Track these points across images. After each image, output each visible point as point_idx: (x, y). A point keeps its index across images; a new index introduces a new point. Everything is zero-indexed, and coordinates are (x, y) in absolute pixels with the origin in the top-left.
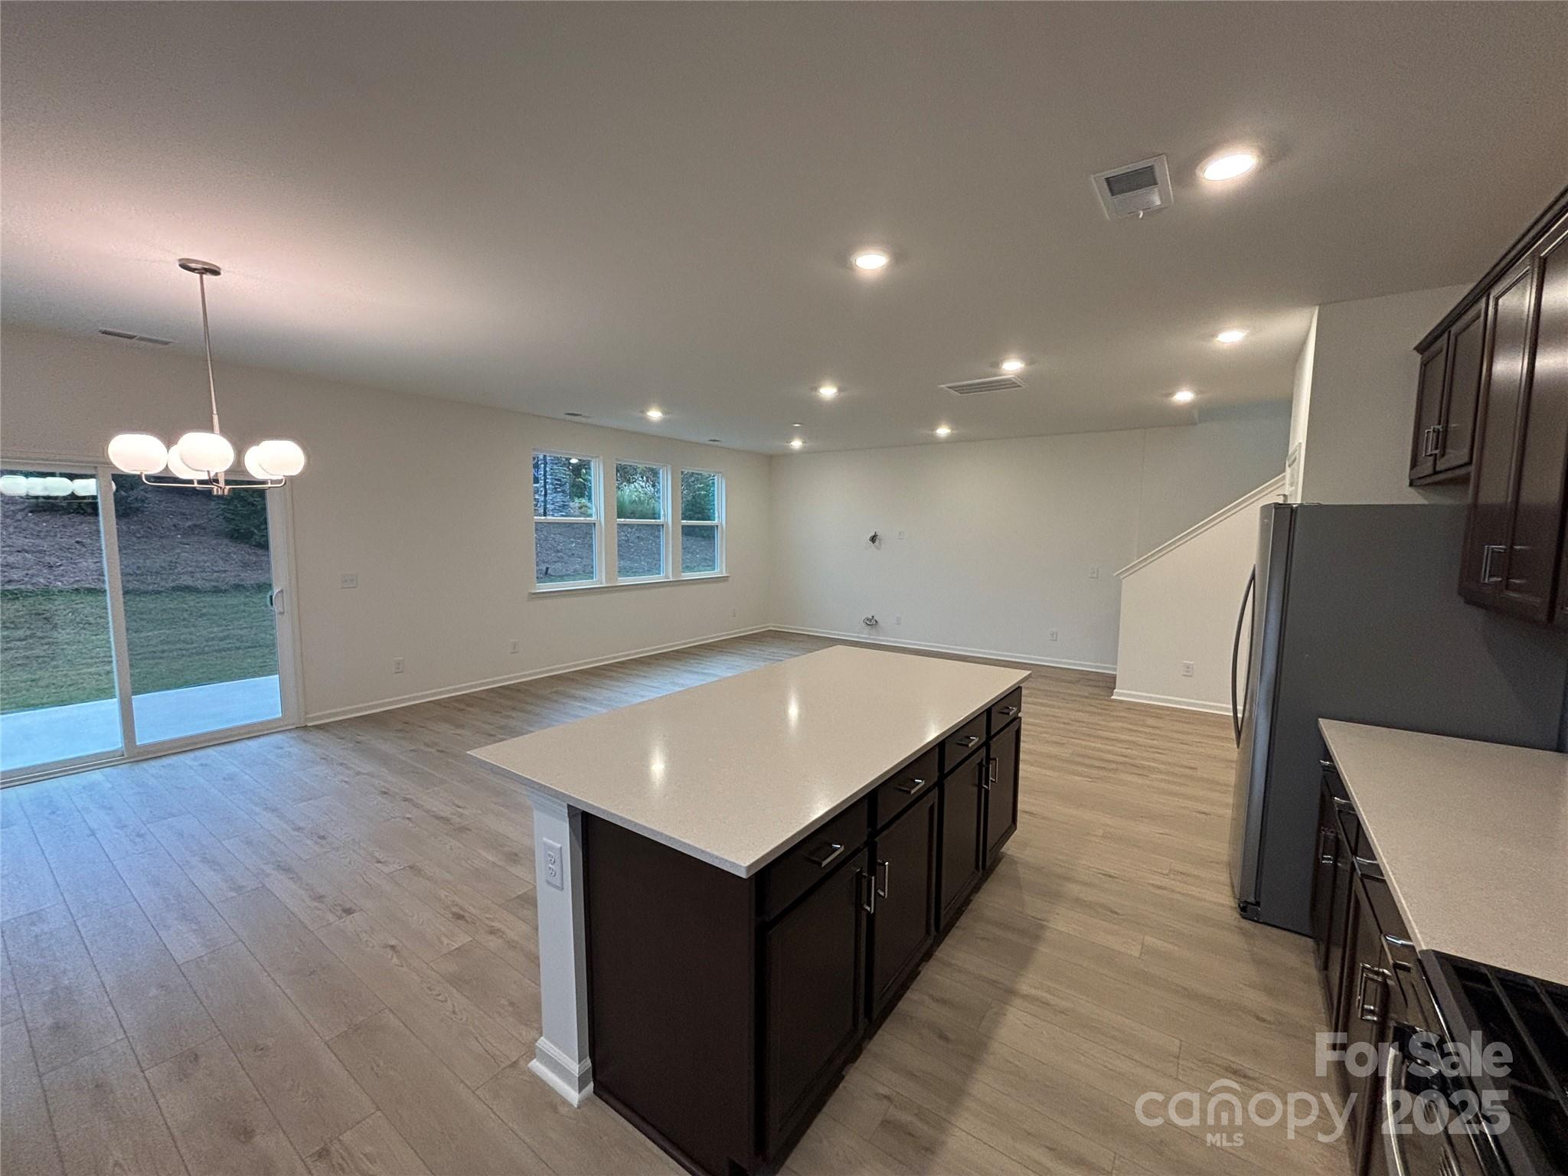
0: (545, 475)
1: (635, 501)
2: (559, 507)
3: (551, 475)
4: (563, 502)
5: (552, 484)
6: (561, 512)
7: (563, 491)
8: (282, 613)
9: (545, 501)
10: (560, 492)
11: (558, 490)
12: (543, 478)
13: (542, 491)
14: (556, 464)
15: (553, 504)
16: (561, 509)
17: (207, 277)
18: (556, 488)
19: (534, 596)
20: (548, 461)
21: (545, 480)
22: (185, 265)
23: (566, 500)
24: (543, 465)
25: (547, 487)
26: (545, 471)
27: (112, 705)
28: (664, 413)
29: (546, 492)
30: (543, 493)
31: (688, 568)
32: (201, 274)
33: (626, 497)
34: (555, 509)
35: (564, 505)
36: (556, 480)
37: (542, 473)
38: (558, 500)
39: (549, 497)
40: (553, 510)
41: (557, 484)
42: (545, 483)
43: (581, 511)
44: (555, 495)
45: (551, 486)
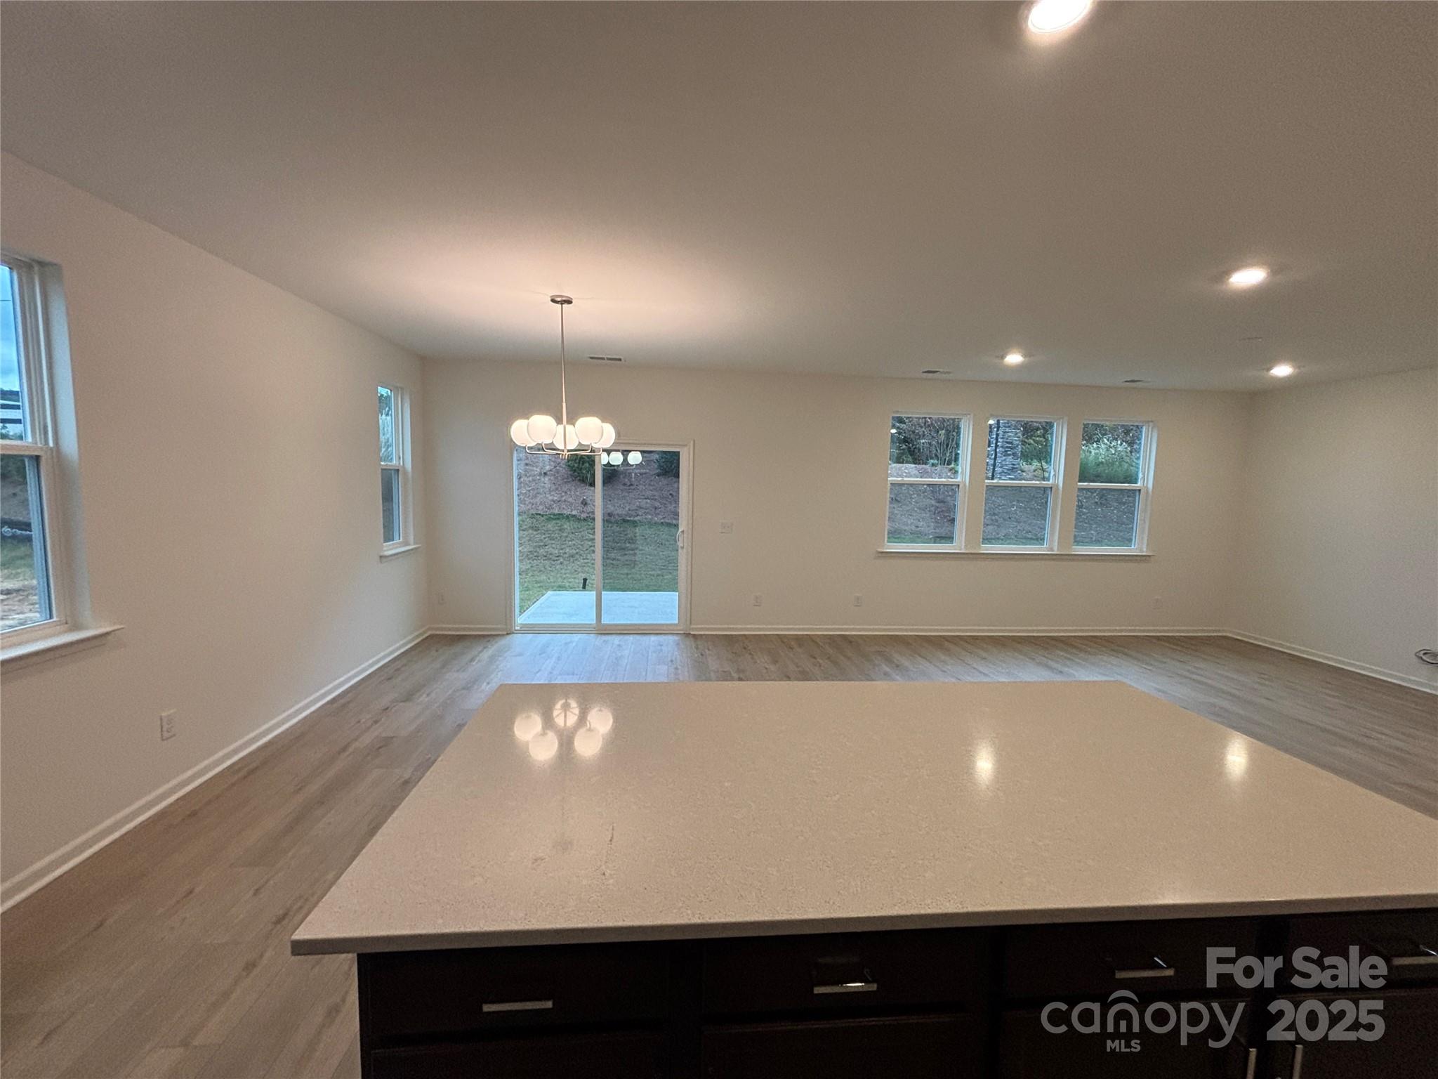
0: (997, 439)
1: (1102, 463)
2: (1008, 470)
3: (1002, 438)
4: (1014, 465)
5: (1002, 447)
6: (1009, 474)
7: (1014, 454)
8: (682, 548)
9: (994, 465)
10: (1009, 455)
11: (1009, 452)
12: (994, 442)
13: (992, 455)
14: (1009, 427)
15: (1001, 467)
16: (1009, 472)
17: (565, 306)
18: (1006, 451)
19: (880, 555)
20: (1001, 425)
21: (996, 443)
22: (553, 301)
23: (1015, 463)
24: (995, 429)
25: (998, 450)
26: (997, 435)
27: (591, 596)
28: (1025, 356)
29: (996, 455)
30: (993, 457)
31: (1078, 541)
32: (562, 304)
33: (1091, 458)
34: (1003, 472)
35: (1013, 468)
36: (1007, 443)
37: (994, 436)
38: (1007, 463)
39: (999, 460)
40: (1000, 473)
41: (1007, 447)
42: (997, 446)
43: (1034, 473)
44: (1004, 458)
45: (1001, 449)
